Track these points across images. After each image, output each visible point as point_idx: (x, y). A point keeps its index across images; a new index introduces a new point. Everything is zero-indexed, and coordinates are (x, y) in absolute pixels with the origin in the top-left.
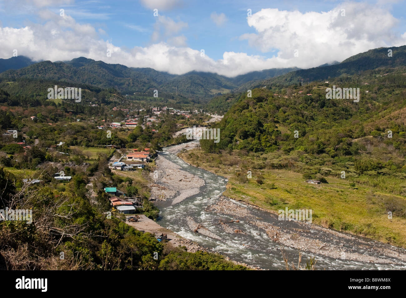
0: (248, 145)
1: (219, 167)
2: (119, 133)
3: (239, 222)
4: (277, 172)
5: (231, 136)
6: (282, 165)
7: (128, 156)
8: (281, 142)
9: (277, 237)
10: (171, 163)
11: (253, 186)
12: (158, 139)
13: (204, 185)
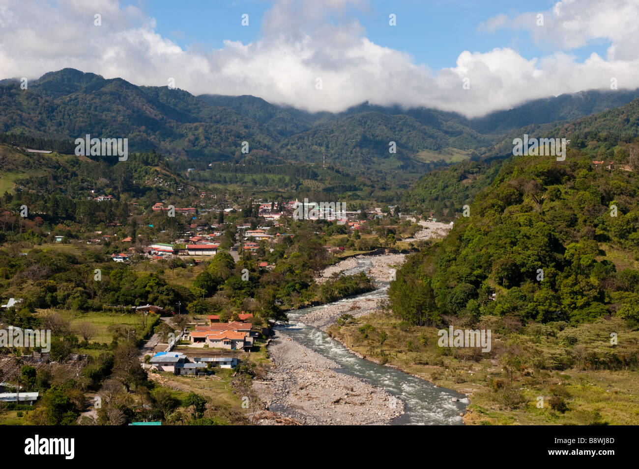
0: (521, 303)
1: (442, 364)
2: (168, 272)
4: (607, 379)
5: (473, 278)
6: (621, 359)
7: (193, 334)
8: (615, 295)
10: (311, 353)
11: (538, 417)
12: (275, 287)
13: (403, 413)
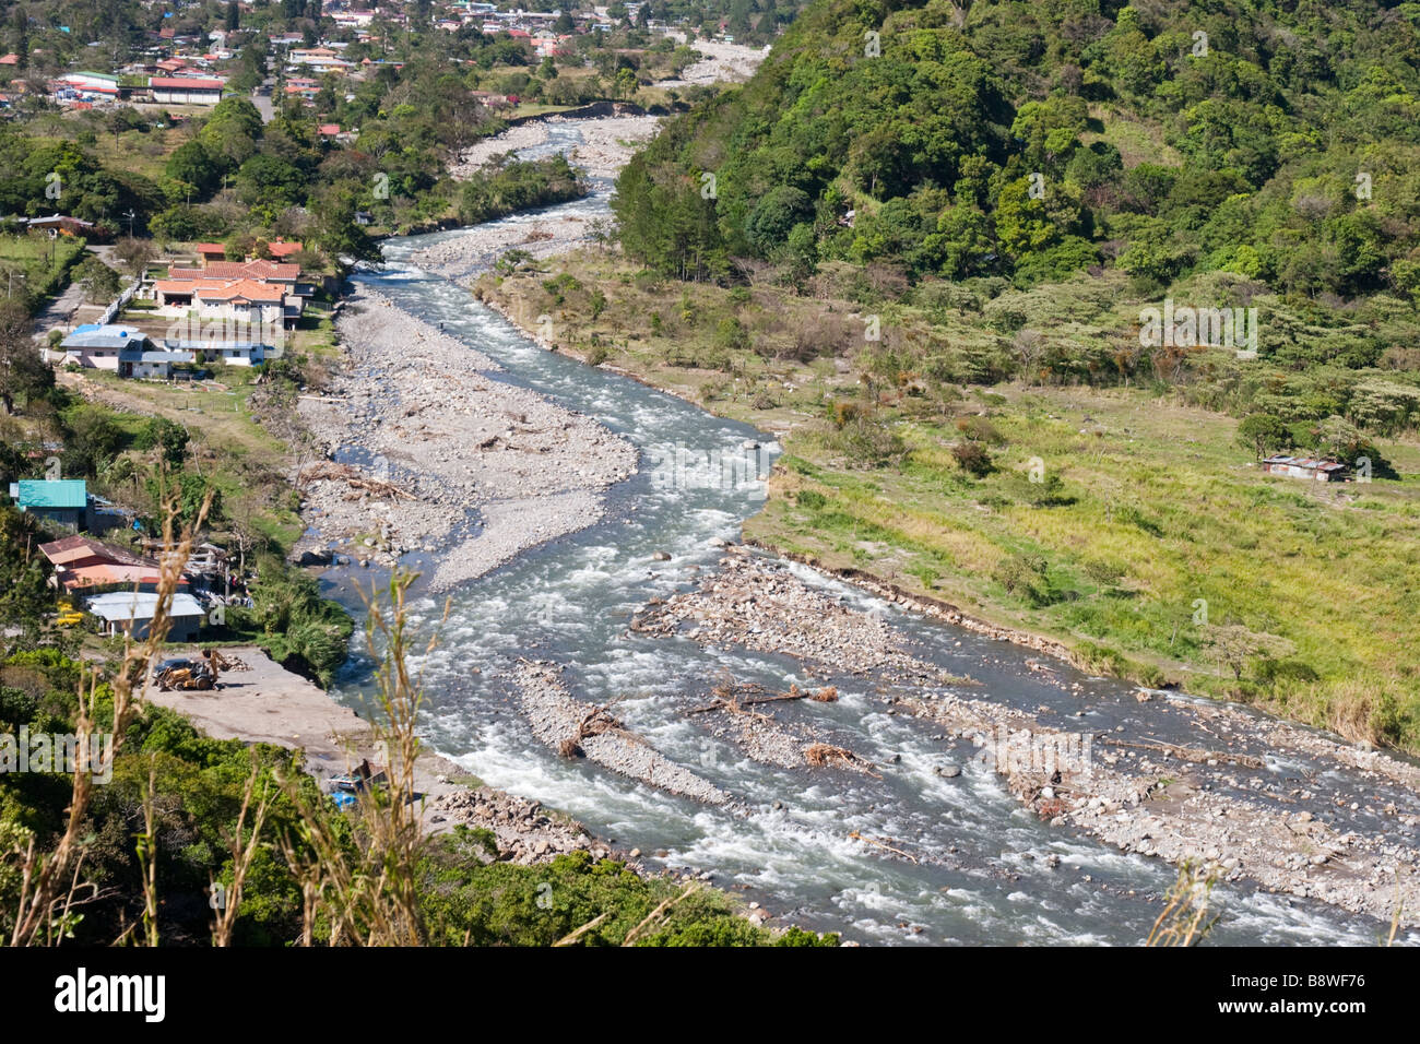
0: (909, 233)
1: (728, 366)
2: (105, 139)
3: (832, 699)
4: (1083, 407)
5: (806, 176)
6: (1117, 362)
7: (162, 287)
8: (1116, 220)
9: (1056, 795)
10: (431, 333)
11: (929, 486)
12: (357, 182)
13: (634, 471)
